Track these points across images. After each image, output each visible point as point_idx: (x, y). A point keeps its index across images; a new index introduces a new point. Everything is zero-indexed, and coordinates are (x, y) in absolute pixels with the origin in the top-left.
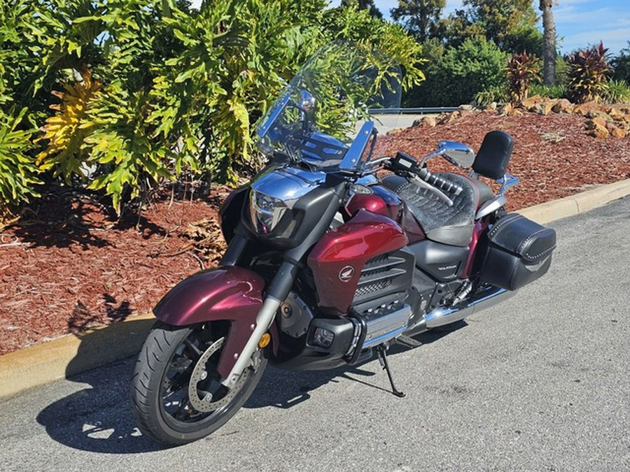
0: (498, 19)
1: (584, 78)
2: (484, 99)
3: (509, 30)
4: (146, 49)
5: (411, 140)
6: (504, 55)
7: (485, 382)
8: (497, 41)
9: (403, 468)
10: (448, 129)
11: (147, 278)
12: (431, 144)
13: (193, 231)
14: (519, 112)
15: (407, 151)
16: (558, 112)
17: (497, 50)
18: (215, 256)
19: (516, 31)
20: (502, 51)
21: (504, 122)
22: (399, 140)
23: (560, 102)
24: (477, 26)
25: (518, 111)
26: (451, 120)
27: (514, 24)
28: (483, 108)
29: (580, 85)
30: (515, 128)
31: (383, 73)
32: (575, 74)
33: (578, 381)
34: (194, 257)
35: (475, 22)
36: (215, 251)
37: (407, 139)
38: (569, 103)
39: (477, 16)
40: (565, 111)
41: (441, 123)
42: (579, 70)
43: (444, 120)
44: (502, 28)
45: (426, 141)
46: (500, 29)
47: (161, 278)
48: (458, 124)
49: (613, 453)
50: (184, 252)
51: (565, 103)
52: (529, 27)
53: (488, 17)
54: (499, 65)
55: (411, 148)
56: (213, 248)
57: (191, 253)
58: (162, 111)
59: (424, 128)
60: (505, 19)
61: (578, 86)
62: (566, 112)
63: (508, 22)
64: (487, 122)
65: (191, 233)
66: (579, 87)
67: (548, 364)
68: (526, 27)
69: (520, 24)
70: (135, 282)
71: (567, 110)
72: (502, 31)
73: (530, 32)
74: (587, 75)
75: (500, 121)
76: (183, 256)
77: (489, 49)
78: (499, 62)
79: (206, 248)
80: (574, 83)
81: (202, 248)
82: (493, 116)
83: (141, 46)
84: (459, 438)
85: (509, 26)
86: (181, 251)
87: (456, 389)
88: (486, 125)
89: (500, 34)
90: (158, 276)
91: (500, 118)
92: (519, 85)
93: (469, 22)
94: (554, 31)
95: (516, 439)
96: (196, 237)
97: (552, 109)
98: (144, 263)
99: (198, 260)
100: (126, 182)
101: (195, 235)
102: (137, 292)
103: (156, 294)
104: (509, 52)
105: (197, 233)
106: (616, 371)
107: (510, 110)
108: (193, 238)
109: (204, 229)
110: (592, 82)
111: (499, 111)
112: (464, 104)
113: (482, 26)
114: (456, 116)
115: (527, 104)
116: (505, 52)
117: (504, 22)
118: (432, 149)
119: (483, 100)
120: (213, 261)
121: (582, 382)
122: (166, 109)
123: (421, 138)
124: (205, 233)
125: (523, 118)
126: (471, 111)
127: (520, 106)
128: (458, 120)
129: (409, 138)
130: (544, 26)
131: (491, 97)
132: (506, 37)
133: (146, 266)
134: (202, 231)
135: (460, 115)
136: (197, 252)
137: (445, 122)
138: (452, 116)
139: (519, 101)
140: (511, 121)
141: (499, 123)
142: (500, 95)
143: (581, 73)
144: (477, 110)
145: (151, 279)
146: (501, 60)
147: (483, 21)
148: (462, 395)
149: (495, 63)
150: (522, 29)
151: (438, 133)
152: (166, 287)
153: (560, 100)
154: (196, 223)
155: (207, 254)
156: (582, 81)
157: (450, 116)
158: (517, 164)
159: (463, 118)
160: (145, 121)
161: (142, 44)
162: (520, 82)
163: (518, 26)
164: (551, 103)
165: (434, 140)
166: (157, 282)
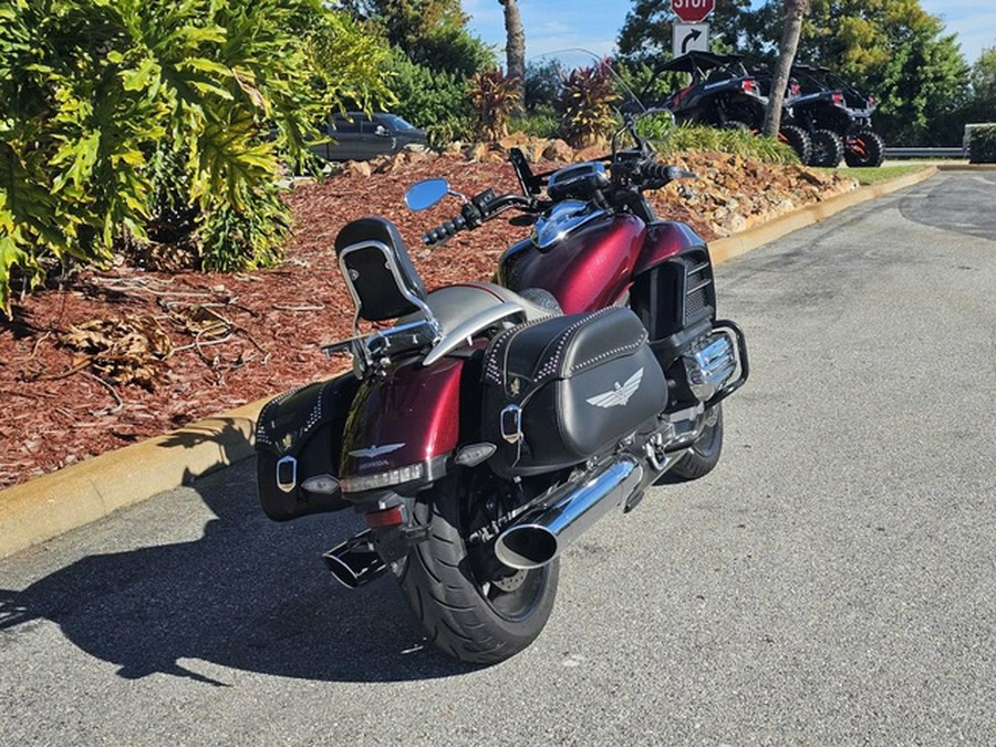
0: (407, 13)
1: (584, 108)
2: (438, 135)
3: (424, 31)
4: (18, 42)
5: (339, 197)
6: (419, 70)
7: (622, 536)
8: (405, 46)
9: (574, 657)
10: (395, 181)
11: (33, 415)
12: (374, 203)
13: (80, 339)
14: (497, 157)
15: (339, 213)
16: (553, 160)
17: (406, 61)
18: (130, 377)
19: (434, 33)
20: (414, 64)
21: (478, 171)
22: (319, 196)
23: (553, 144)
24: (374, 22)
25: (495, 156)
26: (395, 167)
27: (431, 22)
28: (440, 151)
29: (578, 119)
30: (496, 180)
31: (334, 89)
32: (570, 102)
33: (742, 526)
34: (95, 380)
35: (370, 16)
36: (130, 368)
37: (332, 195)
38: (566, 146)
39: (373, 7)
40: (561, 158)
41: (378, 170)
42: (576, 95)
43: (383, 166)
44: (413, 28)
45: (366, 198)
46: (410, 28)
47: (56, 414)
48: (408, 173)
49: (832, 612)
50: (75, 373)
51: (561, 146)
52: (452, 29)
53: (390, 10)
54: (411, 85)
55: (343, 209)
56: (125, 364)
57: (88, 374)
58: (73, 145)
59: (353, 179)
60: (416, 13)
61: (575, 120)
62: (564, 160)
63: (423, 18)
64: (452, 172)
65: (78, 342)
66: (577, 122)
67: (692, 507)
68: (449, 29)
69: (441, 23)
70: (15, 421)
71: (564, 157)
72: (413, 32)
73: (454, 36)
74: (587, 103)
75: (471, 169)
76: (74, 377)
77: (394, 60)
78: (411, 81)
79: (111, 364)
80: (570, 115)
81: (104, 364)
82: (460, 163)
83: (11, 37)
84: (628, 612)
85: (424, 26)
86: (71, 370)
87: (586, 548)
88: (452, 176)
89: (410, 37)
90: (49, 411)
91: (470, 166)
92: (494, 117)
93: (361, 16)
94: (522, 37)
95: (703, 606)
96: (87, 348)
97: (544, 154)
98: (15, 391)
99: (102, 384)
100: (14, 263)
101: (86, 344)
102: (26, 437)
103: (59, 438)
104: (426, 66)
105: (89, 340)
106: (782, 510)
107: (484, 154)
108: (83, 348)
109: (101, 335)
110: (596, 114)
111: (466, 154)
112: (412, 142)
113: (382, 23)
114: (402, 161)
115: (506, 144)
116: (418, 65)
117: (416, 18)
118: (379, 211)
119: (436, 138)
120: (128, 384)
121: (748, 526)
122: (77, 143)
123: (355, 194)
124: (103, 341)
125: (504, 166)
126: (423, 154)
127: (496, 147)
128: (407, 167)
129: (335, 193)
130: (507, 28)
131: (449, 133)
132: (421, 42)
133: (21, 395)
134: (97, 338)
135: (407, 159)
136: (96, 372)
137: (386, 169)
138: (397, 161)
139: (495, 139)
140: (489, 170)
141: (471, 173)
142: (462, 130)
143: (579, 99)
144: (432, 152)
145: (40, 416)
146: (413, 77)
147: (383, 15)
148: (600, 556)
149: (405, 81)
150: (444, 32)
151: (379, 187)
152: (71, 427)
153: (553, 140)
154: (84, 326)
155: (115, 373)
156: (580, 113)
157: (393, 161)
158: (513, 235)
159: (412, 164)
160: (50, 163)
161: (12, 34)
162: (494, 112)
163: (437, 26)
164: (542, 145)
165: (378, 197)
166: (53, 420)
